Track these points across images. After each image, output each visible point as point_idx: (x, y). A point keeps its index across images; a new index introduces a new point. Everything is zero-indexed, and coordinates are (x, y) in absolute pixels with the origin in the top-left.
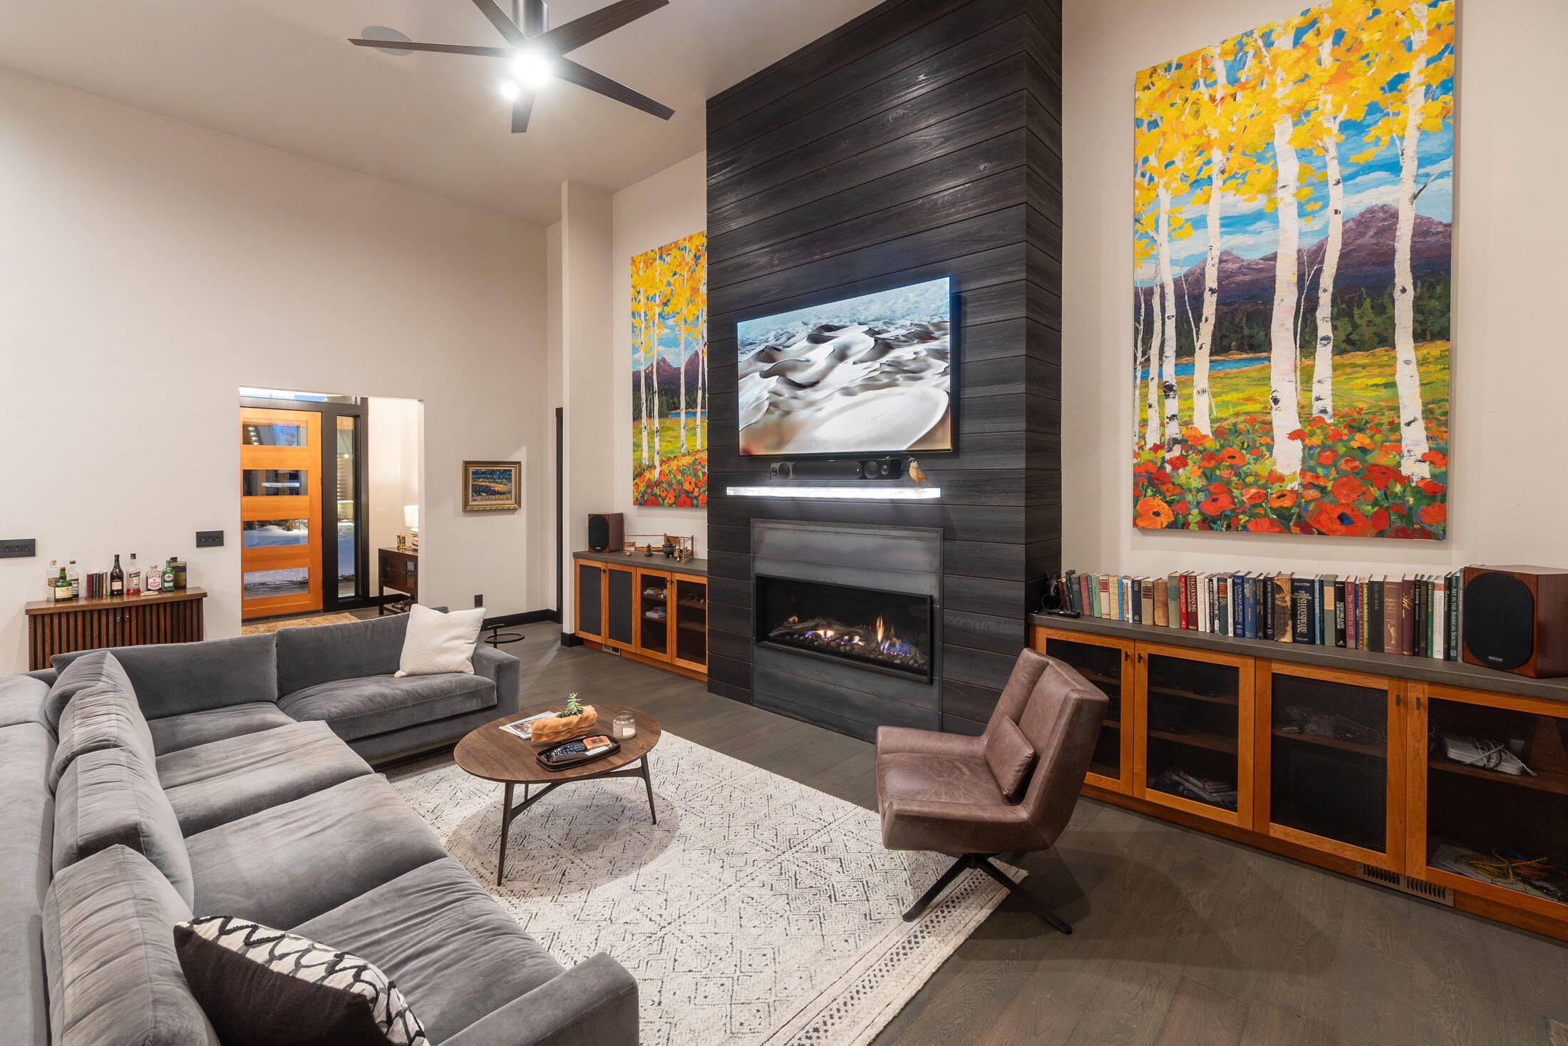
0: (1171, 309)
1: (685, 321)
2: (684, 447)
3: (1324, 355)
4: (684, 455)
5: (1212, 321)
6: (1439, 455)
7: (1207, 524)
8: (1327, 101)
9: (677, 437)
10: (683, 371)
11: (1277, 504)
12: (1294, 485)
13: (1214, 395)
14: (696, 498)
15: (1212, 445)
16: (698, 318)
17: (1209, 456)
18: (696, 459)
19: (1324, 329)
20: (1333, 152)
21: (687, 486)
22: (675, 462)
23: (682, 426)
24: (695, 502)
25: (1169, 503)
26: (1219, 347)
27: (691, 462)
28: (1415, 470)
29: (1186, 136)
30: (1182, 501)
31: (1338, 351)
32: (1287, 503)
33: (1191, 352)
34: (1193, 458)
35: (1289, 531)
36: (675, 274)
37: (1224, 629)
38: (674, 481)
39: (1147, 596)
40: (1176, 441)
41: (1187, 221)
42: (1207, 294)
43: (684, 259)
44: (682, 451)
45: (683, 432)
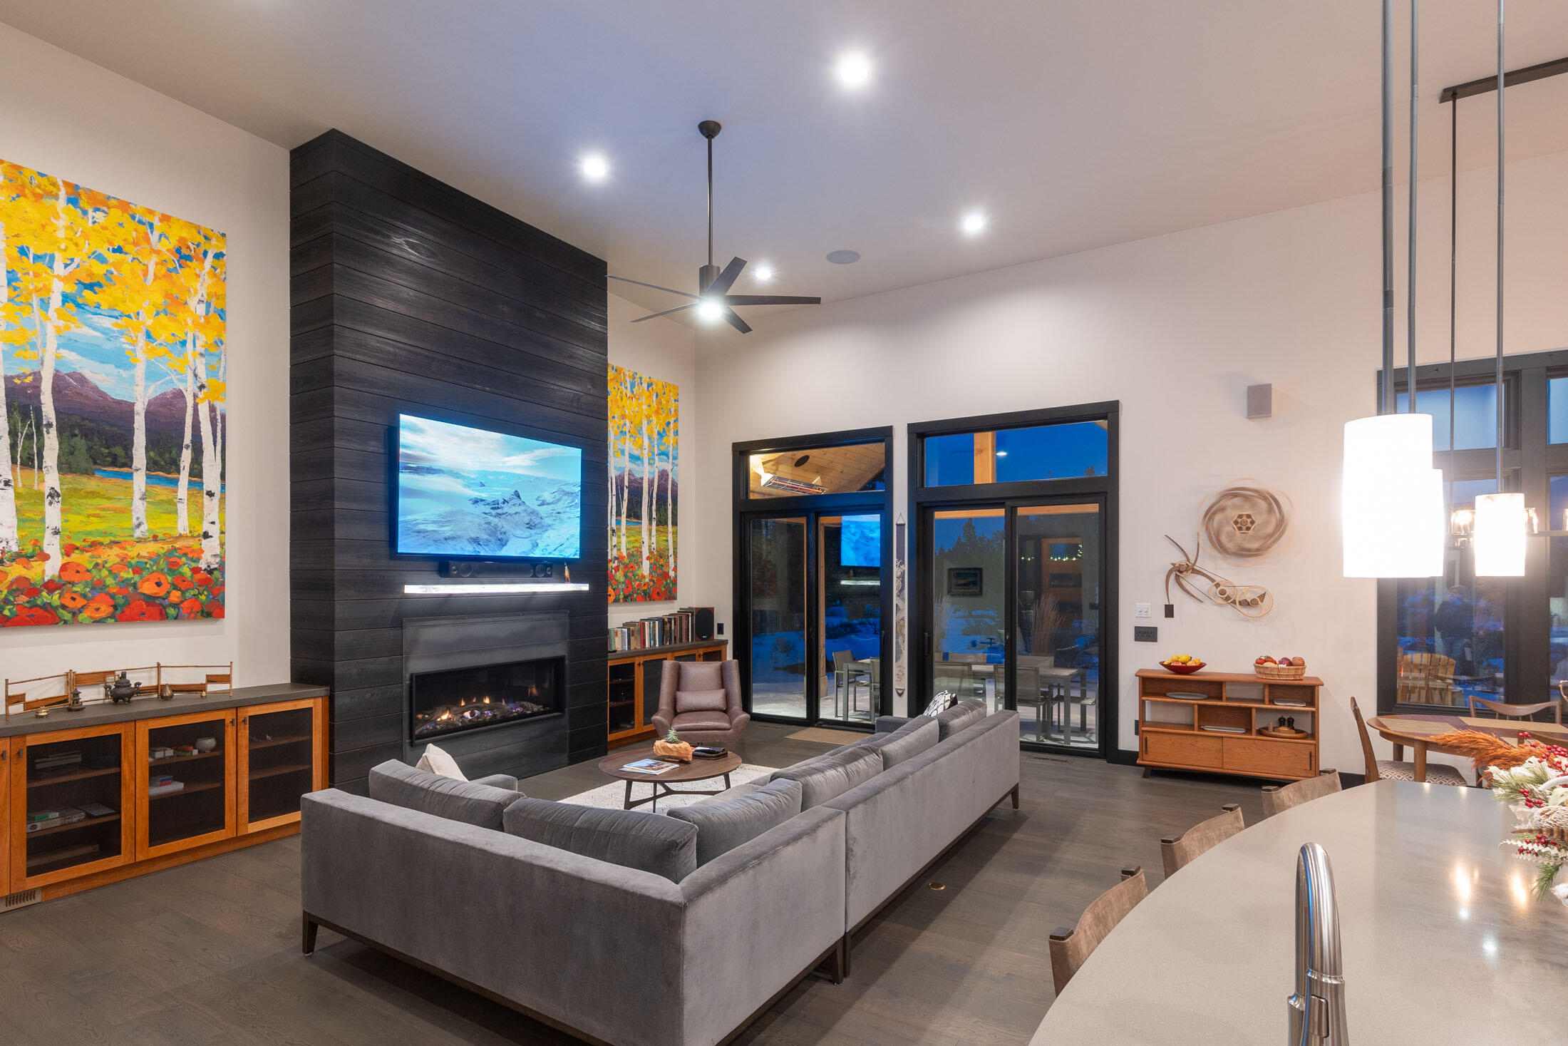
0: (614, 493)
1: (149, 335)
2: (144, 528)
3: (654, 523)
4: (140, 541)
5: (627, 501)
6: (675, 569)
7: (625, 599)
8: (654, 419)
9: (126, 511)
10: (140, 408)
11: (643, 588)
12: (647, 580)
13: (627, 537)
14: (175, 606)
15: (626, 561)
16: (184, 343)
17: (626, 566)
18: (175, 549)
19: (654, 516)
20: (656, 443)
21: (148, 588)
22: (116, 550)
23: (137, 495)
24: (172, 611)
25: (614, 589)
26: (628, 516)
27: (162, 552)
28: (672, 574)
29: (619, 407)
30: (618, 588)
31: (657, 525)
32: (646, 588)
33: (620, 516)
34: (621, 566)
35: (646, 600)
36: (119, 250)
37: (655, 644)
38: (110, 581)
39: (633, 635)
40: (616, 558)
41: (619, 449)
42: (625, 488)
43: (147, 240)
44: (138, 533)
45: (139, 507)
